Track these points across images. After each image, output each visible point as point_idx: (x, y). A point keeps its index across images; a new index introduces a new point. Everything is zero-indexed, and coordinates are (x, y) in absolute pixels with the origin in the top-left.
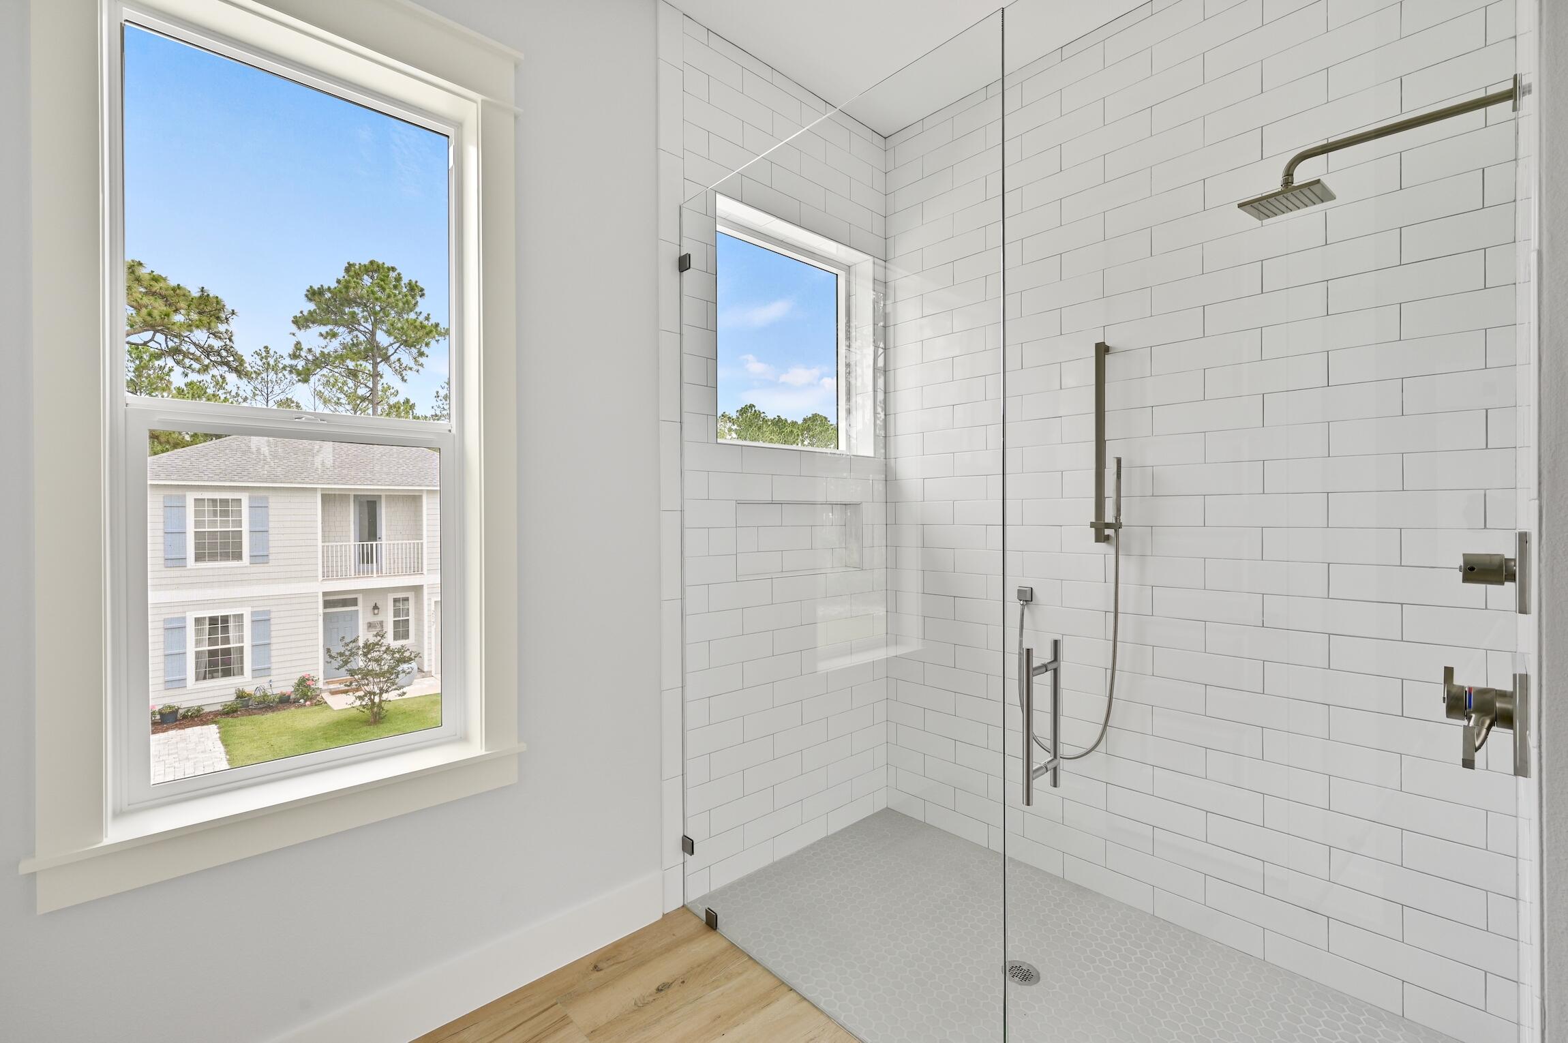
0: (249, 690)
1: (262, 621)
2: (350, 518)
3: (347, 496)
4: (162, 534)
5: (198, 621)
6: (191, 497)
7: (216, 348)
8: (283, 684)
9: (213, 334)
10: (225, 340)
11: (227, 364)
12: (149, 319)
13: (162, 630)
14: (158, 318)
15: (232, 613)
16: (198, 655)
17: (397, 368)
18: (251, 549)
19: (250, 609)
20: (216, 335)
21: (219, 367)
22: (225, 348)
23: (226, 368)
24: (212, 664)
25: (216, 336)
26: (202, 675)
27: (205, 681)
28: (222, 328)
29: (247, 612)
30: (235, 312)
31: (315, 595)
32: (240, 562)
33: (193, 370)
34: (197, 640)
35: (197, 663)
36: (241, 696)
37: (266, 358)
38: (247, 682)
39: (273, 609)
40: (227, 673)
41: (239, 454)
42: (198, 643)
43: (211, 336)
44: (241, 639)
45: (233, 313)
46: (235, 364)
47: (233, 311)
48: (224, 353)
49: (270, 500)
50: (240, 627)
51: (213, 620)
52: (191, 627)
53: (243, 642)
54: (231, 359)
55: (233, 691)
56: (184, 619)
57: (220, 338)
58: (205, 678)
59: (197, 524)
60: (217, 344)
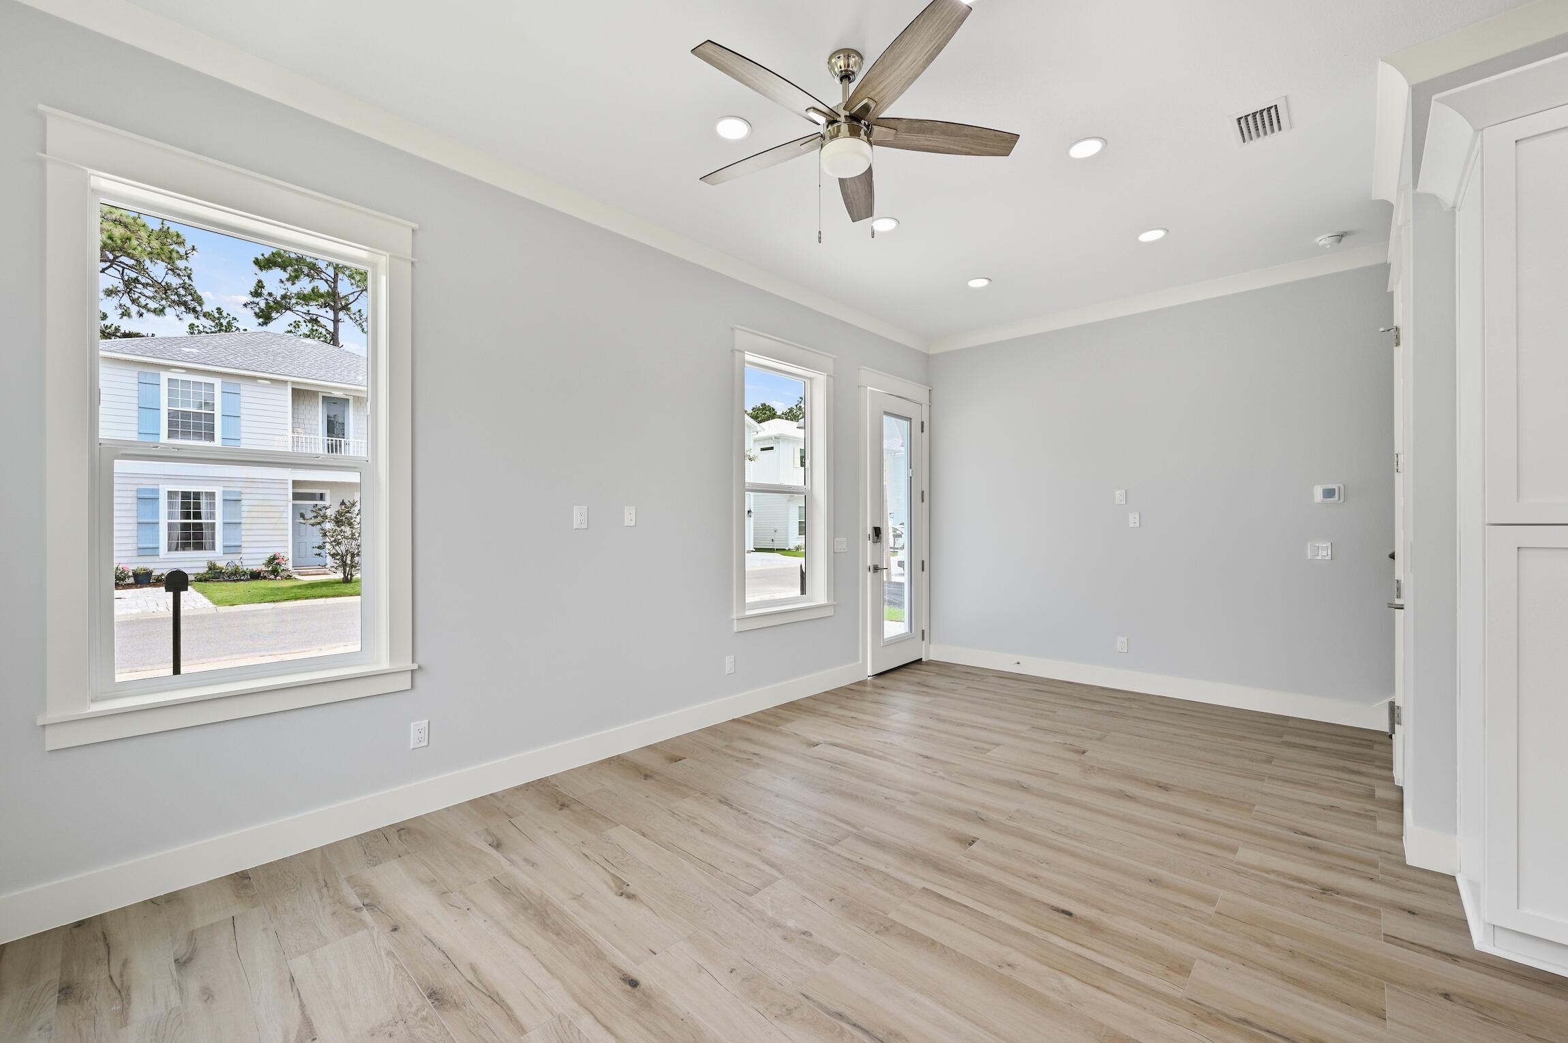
0: (221, 564)
1: (233, 501)
2: (318, 416)
3: (315, 394)
4: (137, 409)
5: (171, 494)
6: (165, 376)
7: (174, 286)
8: (254, 561)
9: (172, 270)
10: (183, 278)
11: (185, 304)
12: (109, 242)
13: (135, 501)
14: (119, 242)
15: (204, 491)
16: (171, 526)
17: (358, 319)
18: (223, 432)
19: (221, 489)
20: (174, 270)
21: (176, 307)
22: (184, 286)
23: (183, 308)
24: (186, 537)
25: (175, 273)
26: (174, 546)
27: (176, 552)
28: (181, 264)
29: (218, 490)
30: (195, 248)
31: (284, 482)
32: (212, 443)
33: (149, 310)
34: (169, 513)
35: (169, 535)
36: (212, 567)
37: (219, 319)
38: (218, 556)
39: (244, 490)
40: (199, 546)
41: (210, 348)
42: (170, 516)
43: (170, 272)
44: (212, 515)
45: (193, 249)
46: (193, 304)
47: (193, 247)
48: (182, 292)
49: (242, 388)
50: (212, 505)
51: (185, 495)
52: (163, 501)
53: (214, 519)
54: (190, 298)
55: (205, 564)
56: (157, 491)
57: (179, 275)
58: (177, 549)
59: (170, 402)
60: (174, 281)
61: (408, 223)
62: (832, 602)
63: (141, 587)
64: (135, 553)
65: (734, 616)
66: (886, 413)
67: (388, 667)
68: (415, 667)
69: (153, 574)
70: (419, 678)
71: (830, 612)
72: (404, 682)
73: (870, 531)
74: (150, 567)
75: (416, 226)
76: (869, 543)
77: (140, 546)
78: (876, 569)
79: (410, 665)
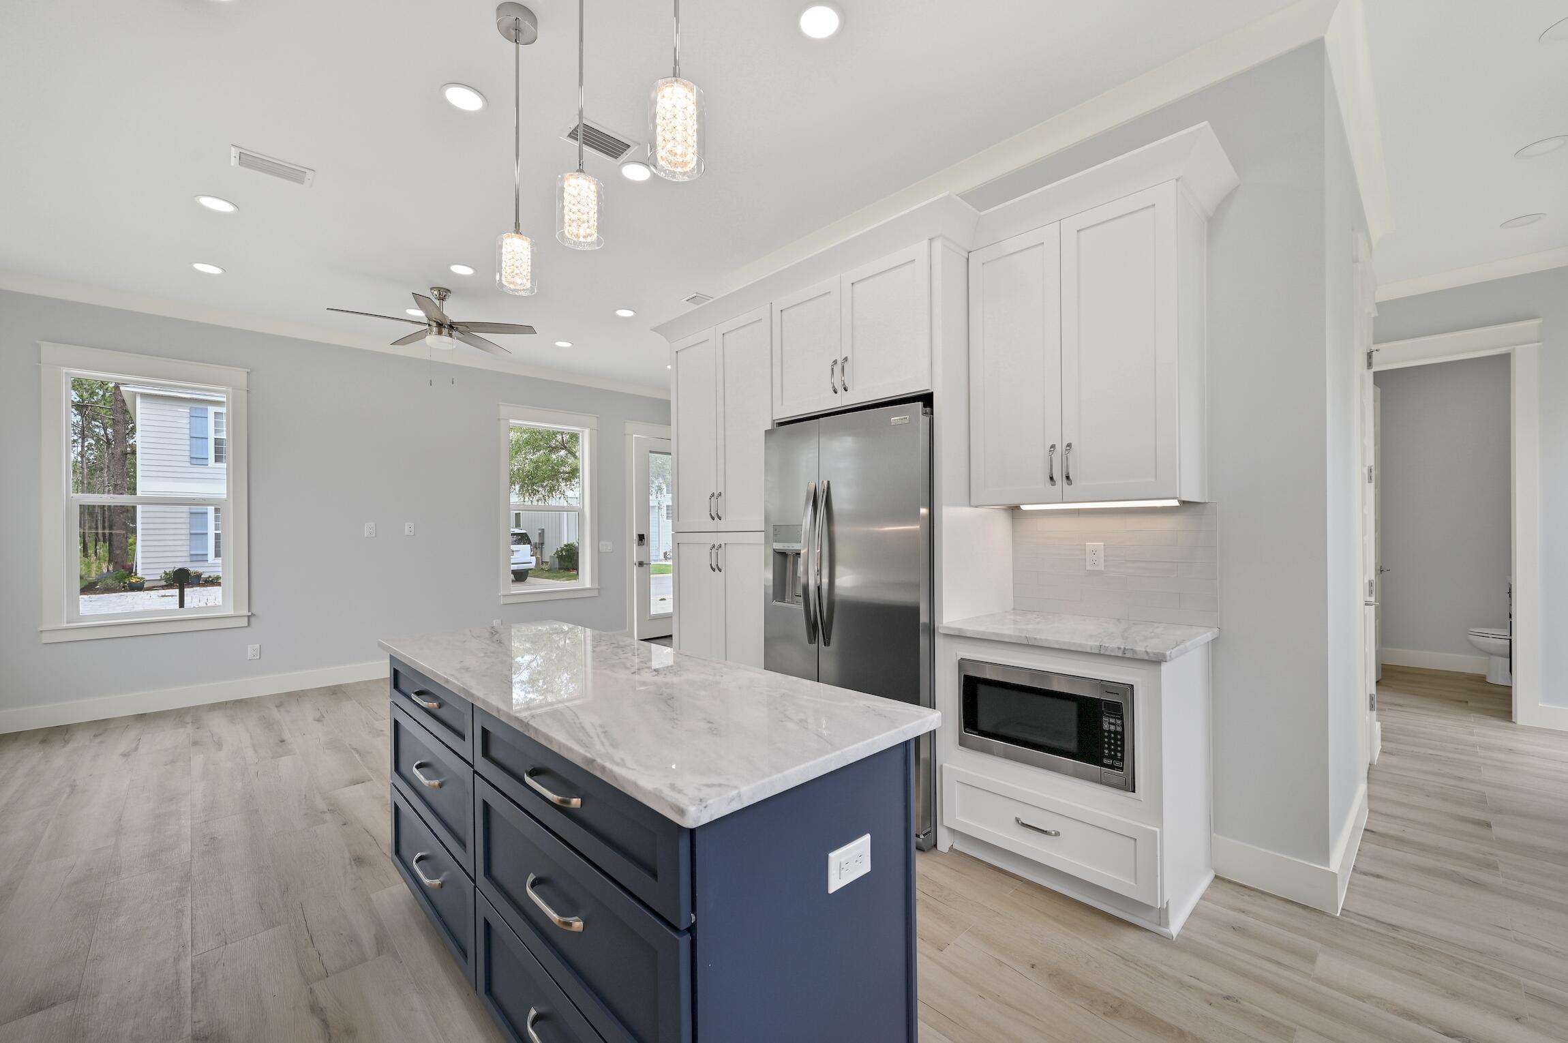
61: (245, 370)
62: (597, 587)
63: (192, 587)
64: (188, 559)
65: (501, 593)
66: (651, 452)
67: (232, 613)
68: (250, 614)
69: (202, 576)
70: (253, 620)
71: (595, 593)
72: (244, 622)
73: (635, 537)
74: (200, 570)
75: (249, 371)
76: (635, 546)
77: (193, 552)
78: (641, 564)
79: (246, 612)
